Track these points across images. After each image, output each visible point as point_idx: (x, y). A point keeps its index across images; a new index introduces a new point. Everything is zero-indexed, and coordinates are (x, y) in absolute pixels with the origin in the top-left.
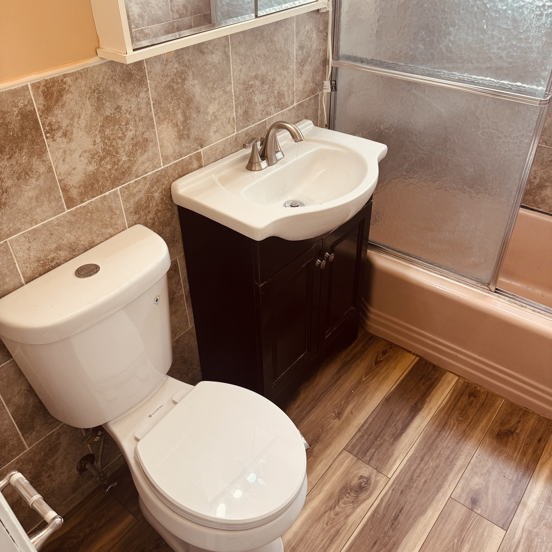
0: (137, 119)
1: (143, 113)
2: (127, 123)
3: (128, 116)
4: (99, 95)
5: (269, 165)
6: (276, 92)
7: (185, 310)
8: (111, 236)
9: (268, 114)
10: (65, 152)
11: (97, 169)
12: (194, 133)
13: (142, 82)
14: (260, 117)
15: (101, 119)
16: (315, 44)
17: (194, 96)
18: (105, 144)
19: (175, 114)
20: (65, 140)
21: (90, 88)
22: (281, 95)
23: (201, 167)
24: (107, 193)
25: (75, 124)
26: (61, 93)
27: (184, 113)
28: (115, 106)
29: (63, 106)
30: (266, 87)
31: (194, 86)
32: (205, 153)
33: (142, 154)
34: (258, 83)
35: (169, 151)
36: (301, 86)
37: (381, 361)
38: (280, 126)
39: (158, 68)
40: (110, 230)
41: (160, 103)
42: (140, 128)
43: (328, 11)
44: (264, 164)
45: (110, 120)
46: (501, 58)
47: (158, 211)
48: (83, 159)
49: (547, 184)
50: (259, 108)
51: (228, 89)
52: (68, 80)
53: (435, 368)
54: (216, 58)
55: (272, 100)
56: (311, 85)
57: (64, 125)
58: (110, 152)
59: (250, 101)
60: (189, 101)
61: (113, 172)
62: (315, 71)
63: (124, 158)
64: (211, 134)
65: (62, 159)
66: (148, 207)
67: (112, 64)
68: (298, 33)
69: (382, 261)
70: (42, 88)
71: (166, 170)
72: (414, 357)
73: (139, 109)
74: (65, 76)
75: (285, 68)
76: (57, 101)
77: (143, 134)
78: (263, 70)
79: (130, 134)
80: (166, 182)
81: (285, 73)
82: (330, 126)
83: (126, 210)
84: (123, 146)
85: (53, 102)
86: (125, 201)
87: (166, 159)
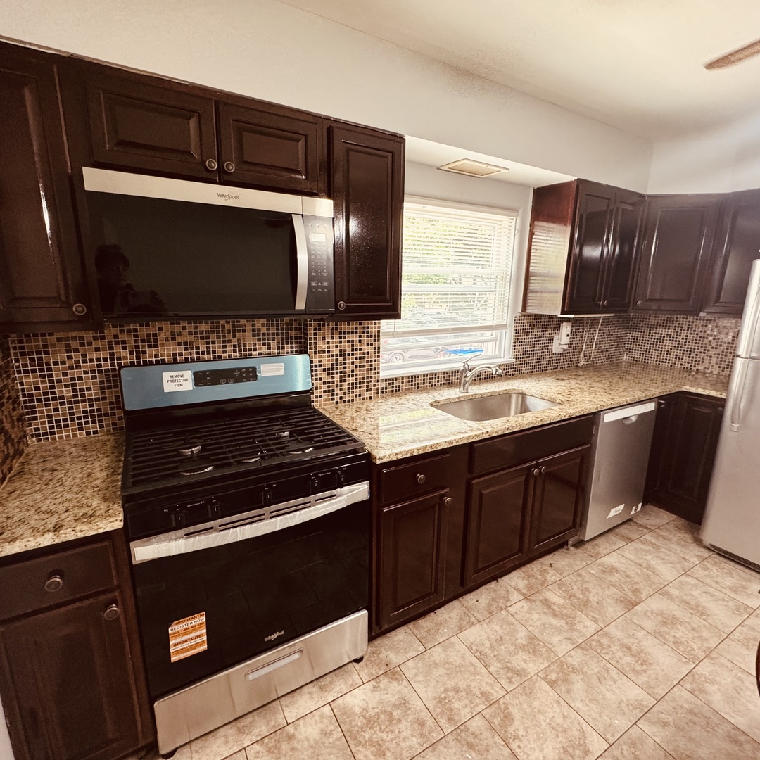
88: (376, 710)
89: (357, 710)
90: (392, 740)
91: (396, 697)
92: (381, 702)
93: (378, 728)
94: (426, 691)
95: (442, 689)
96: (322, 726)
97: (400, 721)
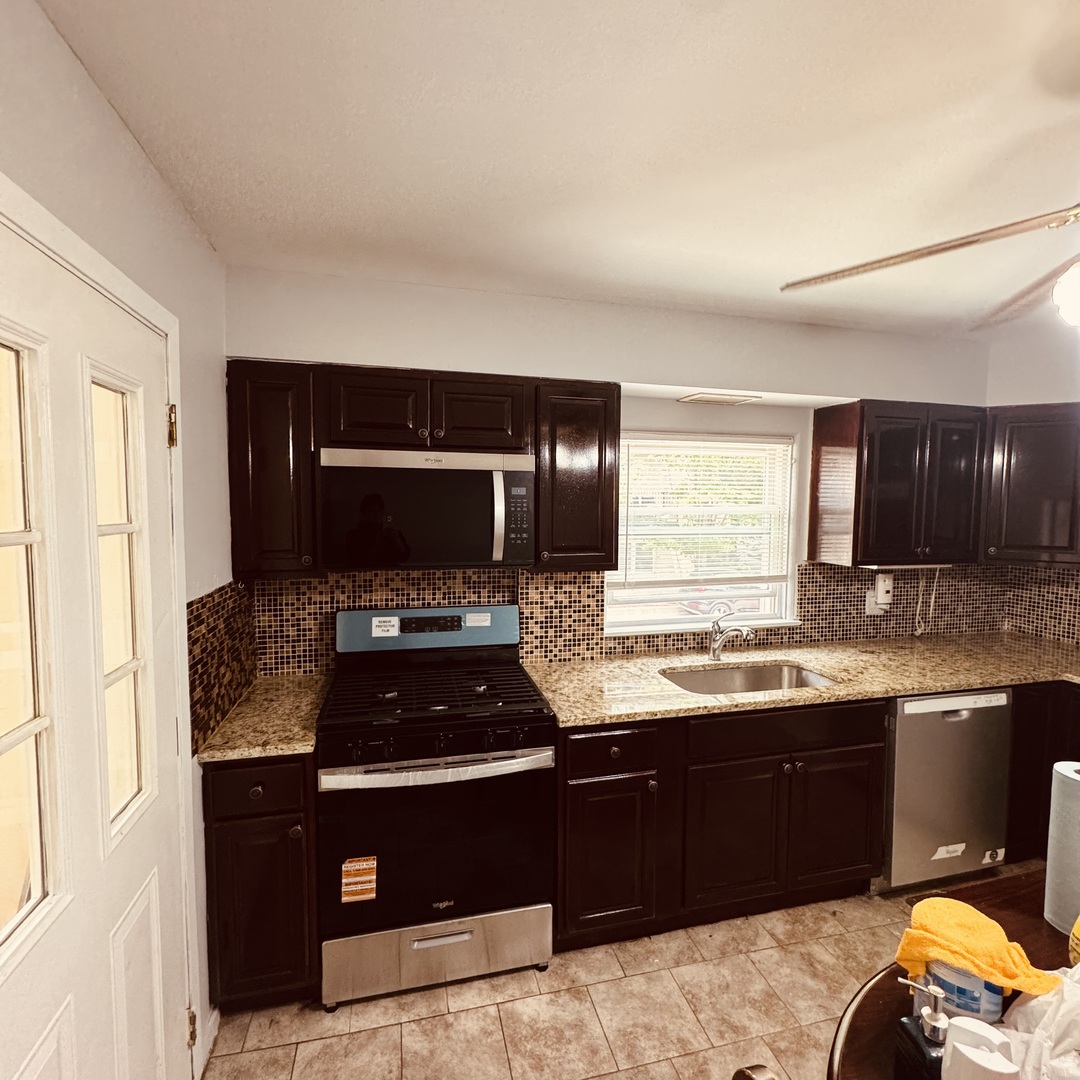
88: (546, 1025)
89: (525, 1018)
90: (555, 1059)
91: (574, 1017)
92: (555, 1018)
93: (544, 1042)
94: (611, 1020)
95: (631, 1022)
96: (482, 1023)
97: (569, 1042)
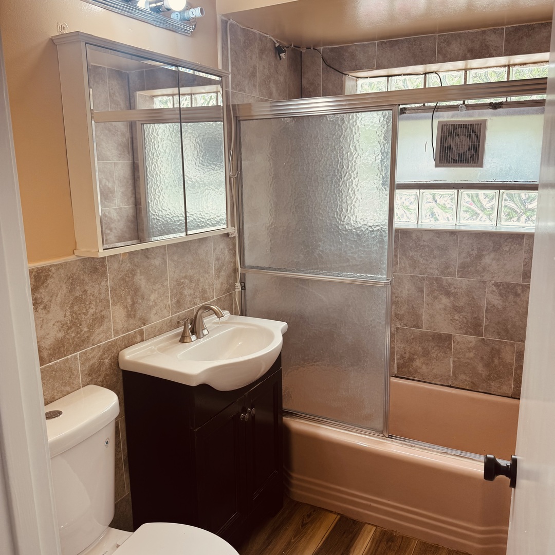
0: (98, 300)
1: (103, 296)
2: (90, 303)
3: (91, 298)
4: (73, 281)
5: (198, 338)
6: (200, 288)
7: (122, 475)
8: (68, 393)
9: (195, 304)
10: (43, 320)
11: (64, 336)
12: (139, 314)
13: (104, 274)
14: (189, 306)
15: (72, 298)
16: (227, 257)
17: (140, 287)
18: (73, 317)
19: (126, 299)
20: (44, 312)
21: (67, 276)
22: (204, 291)
23: (142, 340)
24: (69, 356)
25: (53, 301)
26: (47, 277)
27: (132, 298)
28: (83, 290)
29: (47, 287)
30: (193, 284)
31: (140, 280)
32: (147, 330)
33: (99, 327)
34: (187, 281)
35: (119, 327)
36: (219, 286)
37: (307, 523)
38: (206, 308)
39: (116, 266)
40: (68, 388)
41: (115, 290)
42: (99, 308)
43: (235, 237)
44: (194, 337)
45: (78, 300)
46: (355, 258)
47: (107, 375)
48: (55, 327)
49: (415, 357)
50: (188, 299)
51: (165, 284)
52: (53, 269)
53: (355, 522)
54: (157, 262)
55: (197, 294)
56: (226, 286)
57: (45, 300)
58: (75, 323)
59: (181, 294)
60: (137, 290)
61: (76, 339)
62: (229, 276)
63: (85, 329)
64: (152, 316)
65: (40, 326)
66: (99, 371)
67: (85, 260)
68: (215, 249)
69: (297, 425)
70: (34, 273)
71: (115, 341)
72: (336, 516)
73: (100, 293)
74: (51, 266)
75: (207, 272)
76: (43, 283)
77: (101, 312)
78: (191, 272)
79: (91, 311)
80: (115, 351)
81: (207, 276)
82: (243, 313)
83: (82, 372)
84: (86, 320)
85: (40, 283)
86: (83, 364)
87: (116, 333)
